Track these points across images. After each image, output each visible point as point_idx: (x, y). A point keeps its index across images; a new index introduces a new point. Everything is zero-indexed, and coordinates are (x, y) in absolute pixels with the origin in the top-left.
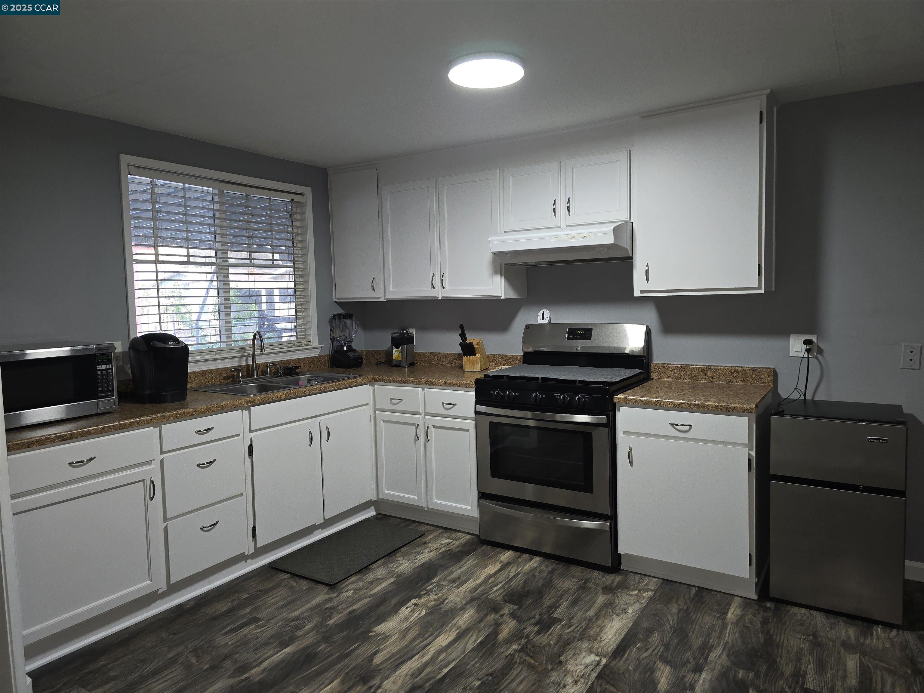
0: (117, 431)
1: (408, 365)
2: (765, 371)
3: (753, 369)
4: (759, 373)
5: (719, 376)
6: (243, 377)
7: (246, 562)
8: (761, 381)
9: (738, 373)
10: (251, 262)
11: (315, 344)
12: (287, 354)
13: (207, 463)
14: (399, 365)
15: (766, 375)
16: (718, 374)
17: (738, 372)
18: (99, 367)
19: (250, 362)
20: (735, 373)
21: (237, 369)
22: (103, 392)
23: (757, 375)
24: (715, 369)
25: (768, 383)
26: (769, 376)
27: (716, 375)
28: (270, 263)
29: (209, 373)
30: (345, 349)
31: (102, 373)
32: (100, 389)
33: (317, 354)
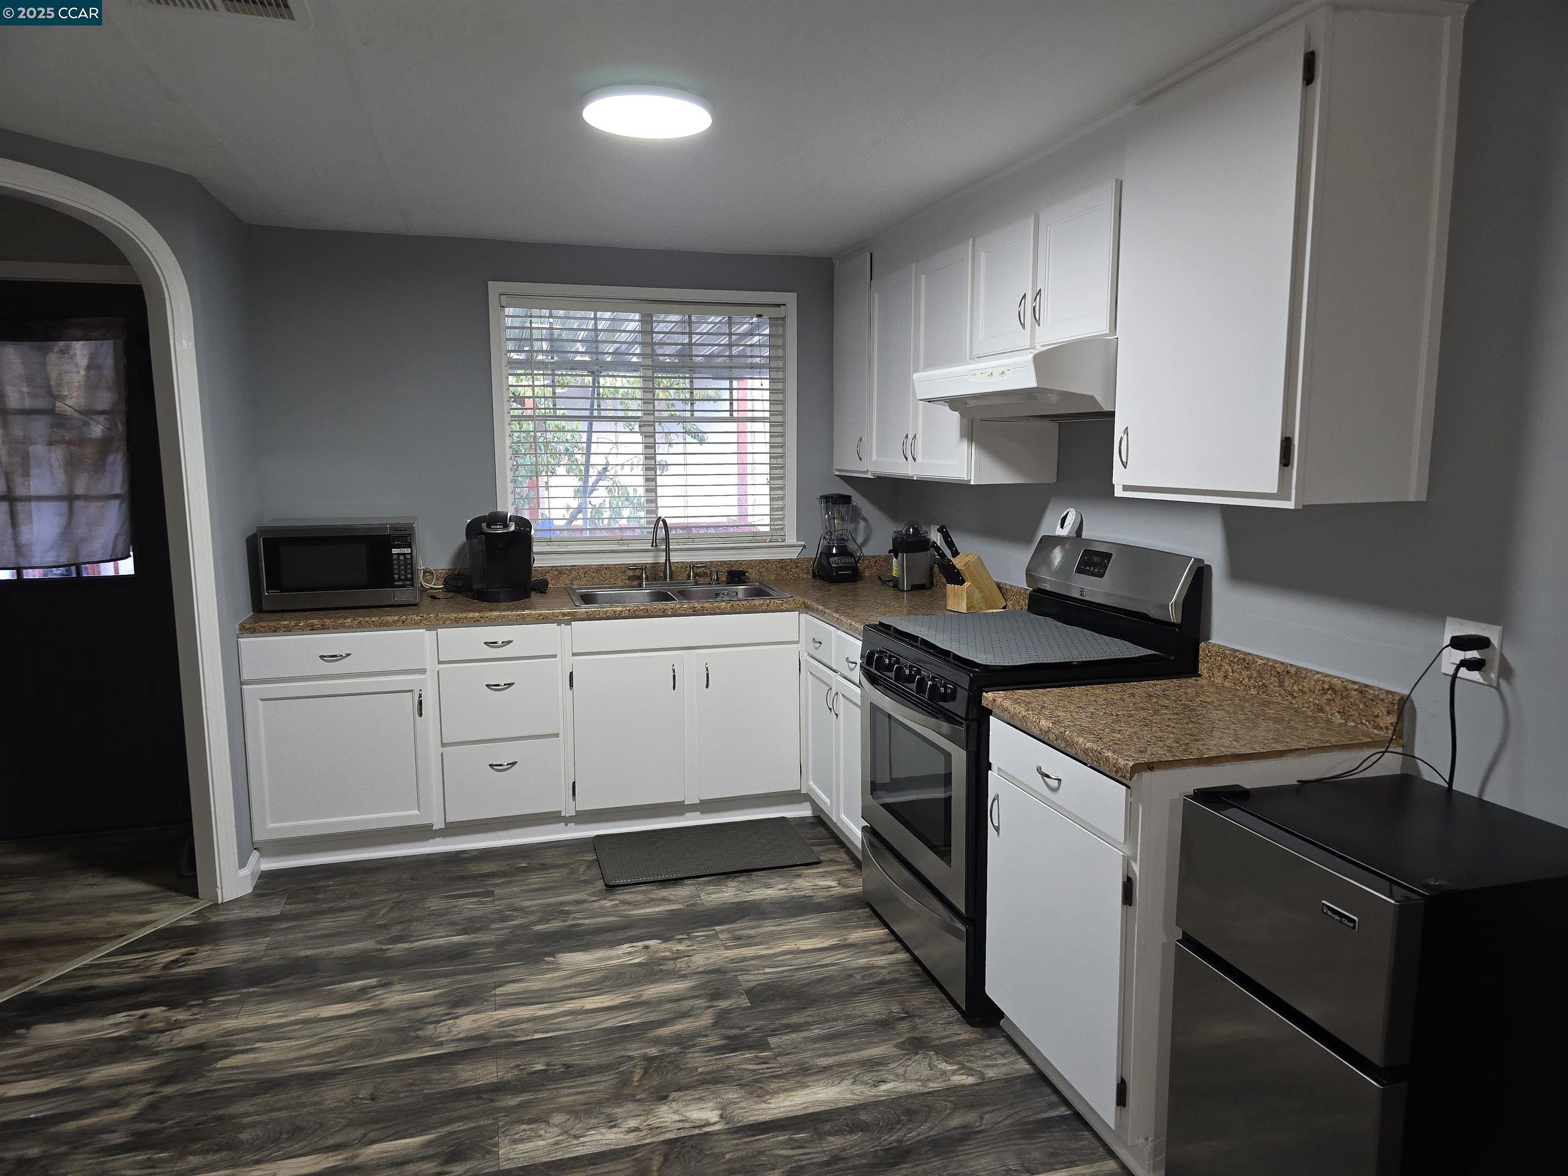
0: (376, 629)
1: (910, 589)
2: (1383, 700)
3: (1363, 690)
4: (1371, 702)
5: (1304, 693)
6: (647, 578)
7: (566, 825)
8: (1373, 721)
9: (1335, 694)
10: (692, 415)
11: (792, 539)
12: (738, 552)
13: (505, 685)
14: (895, 584)
15: (1384, 710)
16: (1300, 687)
17: (1335, 692)
18: (395, 551)
19: (662, 560)
20: (1330, 692)
21: (641, 568)
22: (399, 580)
23: (1367, 706)
24: (1299, 674)
25: (1387, 728)
26: (1389, 713)
27: (1297, 689)
28: (727, 414)
29: (606, 568)
30: (834, 551)
31: (398, 557)
32: (396, 576)
33: (794, 556)
